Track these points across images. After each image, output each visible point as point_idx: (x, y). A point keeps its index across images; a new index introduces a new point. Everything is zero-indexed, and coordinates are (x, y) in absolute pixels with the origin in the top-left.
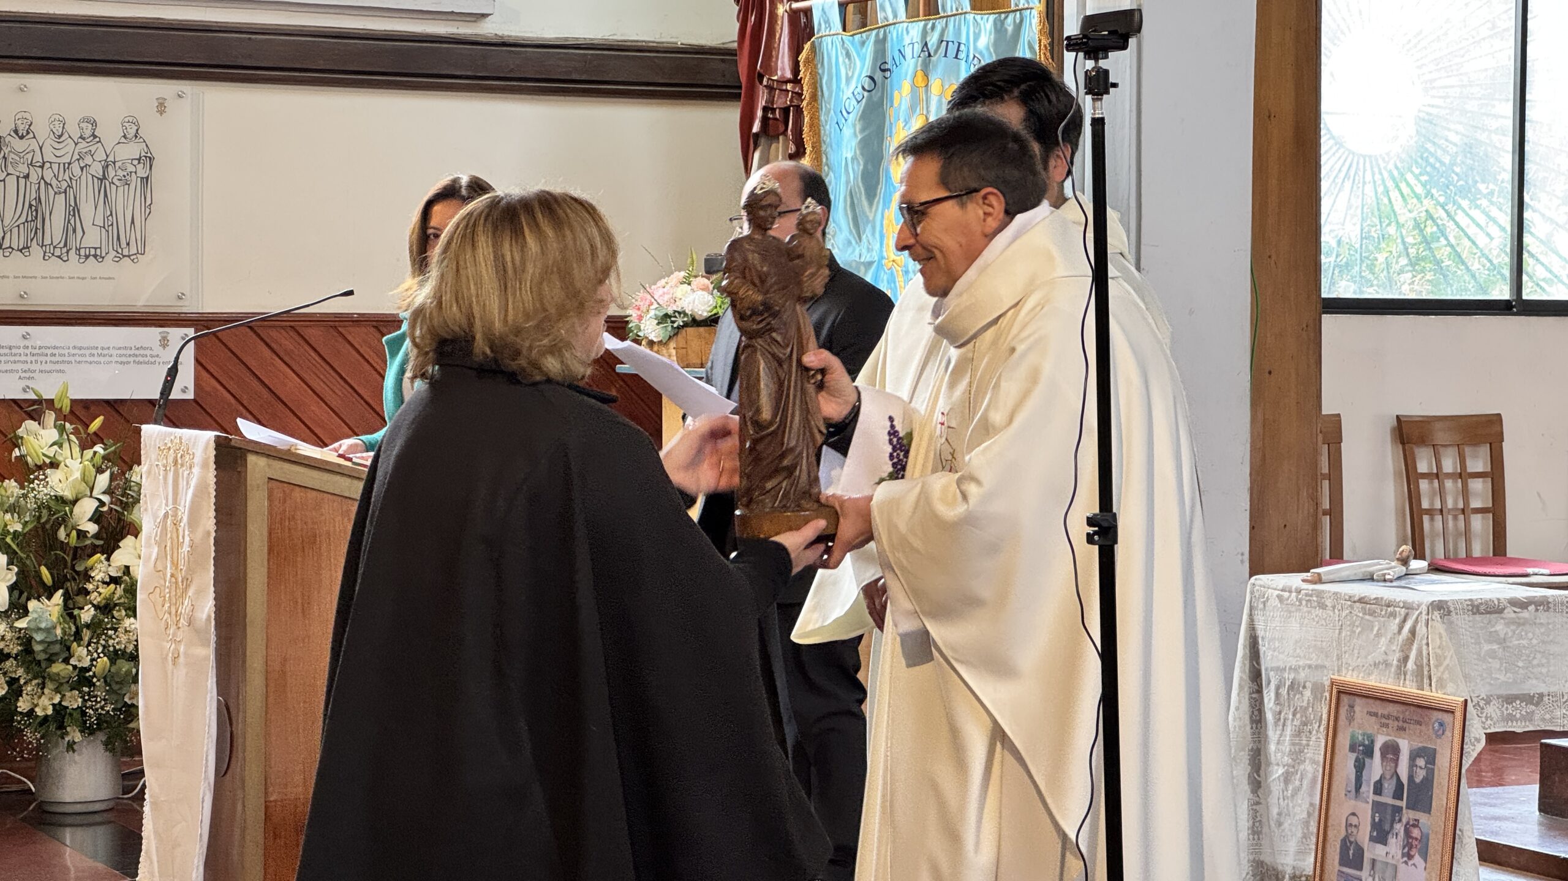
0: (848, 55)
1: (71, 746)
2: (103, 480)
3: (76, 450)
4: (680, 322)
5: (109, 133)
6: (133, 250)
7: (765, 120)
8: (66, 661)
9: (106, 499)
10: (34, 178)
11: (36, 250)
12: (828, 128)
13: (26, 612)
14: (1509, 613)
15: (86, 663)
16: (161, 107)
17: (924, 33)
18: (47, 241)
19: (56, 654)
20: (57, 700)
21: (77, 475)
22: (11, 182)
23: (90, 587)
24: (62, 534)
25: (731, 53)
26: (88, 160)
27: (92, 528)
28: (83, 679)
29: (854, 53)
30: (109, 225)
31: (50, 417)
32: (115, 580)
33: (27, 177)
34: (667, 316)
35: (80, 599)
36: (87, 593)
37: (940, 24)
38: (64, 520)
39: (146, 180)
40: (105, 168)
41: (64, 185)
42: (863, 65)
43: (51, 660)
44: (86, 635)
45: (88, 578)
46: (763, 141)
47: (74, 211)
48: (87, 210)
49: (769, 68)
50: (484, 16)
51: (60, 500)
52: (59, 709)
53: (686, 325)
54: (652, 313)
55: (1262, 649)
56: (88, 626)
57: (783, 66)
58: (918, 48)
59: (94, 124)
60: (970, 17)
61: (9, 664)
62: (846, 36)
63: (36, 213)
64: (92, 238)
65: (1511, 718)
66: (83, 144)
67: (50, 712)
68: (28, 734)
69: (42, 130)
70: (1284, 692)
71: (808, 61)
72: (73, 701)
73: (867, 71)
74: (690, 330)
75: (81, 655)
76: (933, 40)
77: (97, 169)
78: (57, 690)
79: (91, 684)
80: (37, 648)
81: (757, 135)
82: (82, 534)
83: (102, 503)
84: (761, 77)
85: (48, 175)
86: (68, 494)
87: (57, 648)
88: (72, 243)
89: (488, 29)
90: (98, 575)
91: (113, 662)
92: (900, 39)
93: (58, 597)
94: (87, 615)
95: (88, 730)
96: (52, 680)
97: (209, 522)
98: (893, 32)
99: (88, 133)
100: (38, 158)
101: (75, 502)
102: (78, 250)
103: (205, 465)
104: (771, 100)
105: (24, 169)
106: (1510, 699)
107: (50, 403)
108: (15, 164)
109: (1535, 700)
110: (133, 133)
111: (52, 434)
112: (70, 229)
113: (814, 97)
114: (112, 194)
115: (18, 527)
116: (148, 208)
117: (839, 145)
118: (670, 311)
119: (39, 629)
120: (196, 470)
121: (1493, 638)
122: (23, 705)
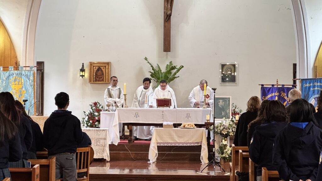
29: (5, 73)
37: (19, 71)
42: (7, 75)
58: (16, 74)
60: (24, 71)
98: (11, 72)
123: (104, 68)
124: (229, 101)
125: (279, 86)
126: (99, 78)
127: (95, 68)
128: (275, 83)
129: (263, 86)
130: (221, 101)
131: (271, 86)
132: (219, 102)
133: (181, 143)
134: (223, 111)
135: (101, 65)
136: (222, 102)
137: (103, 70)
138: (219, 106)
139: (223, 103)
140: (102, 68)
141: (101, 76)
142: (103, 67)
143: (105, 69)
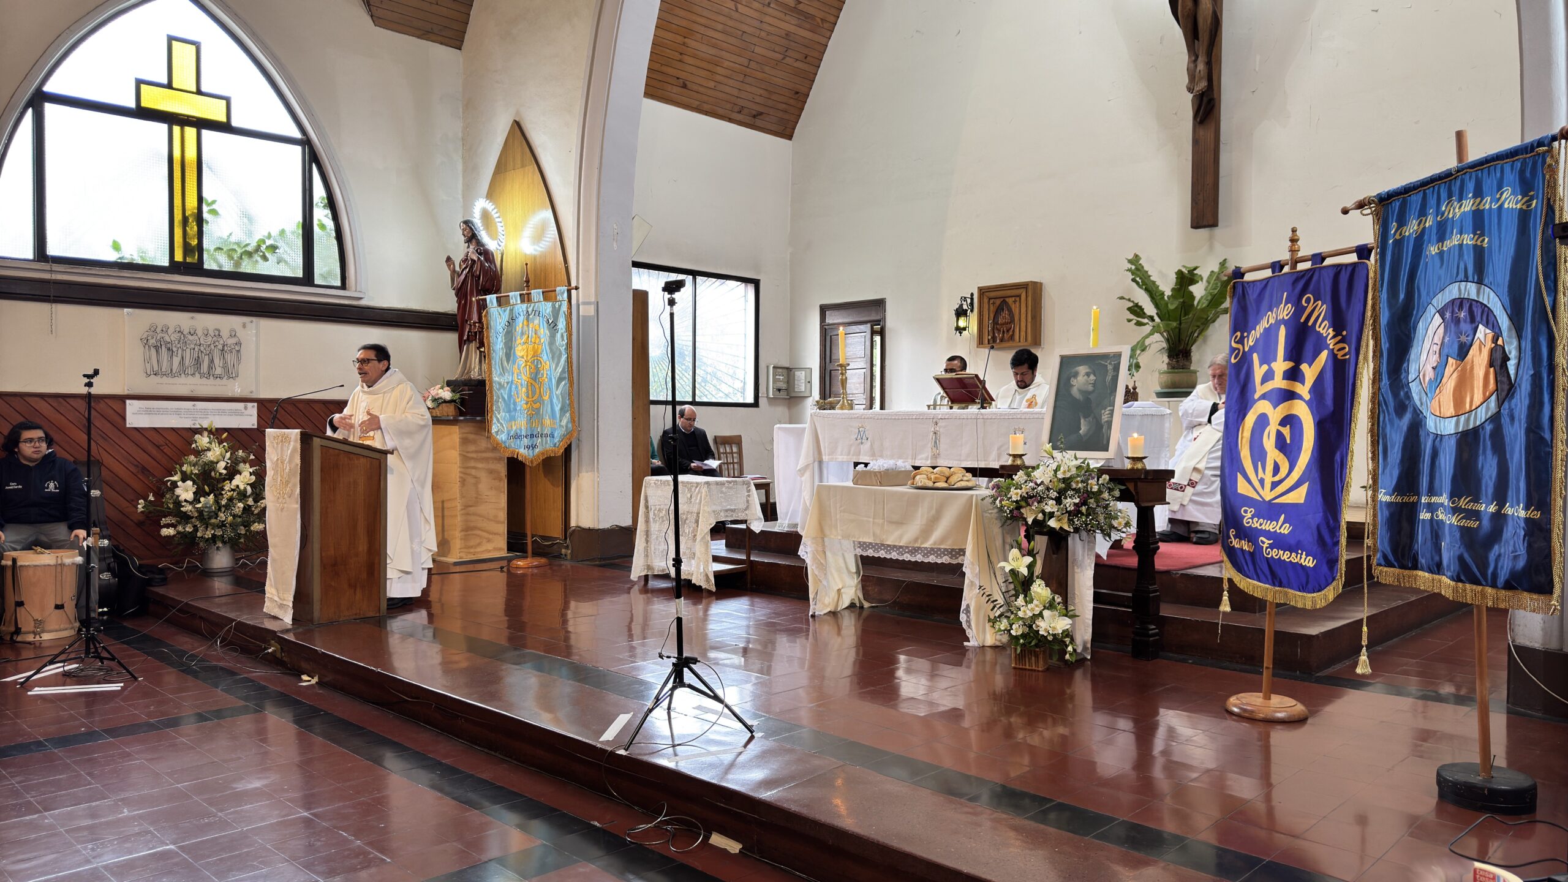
0: (500, 314)
1: (218, 548)
2: (228, 455)
3: (217, 445)
4: (440, 401)
5: (225, 334)
6: (234, 375)
7: (468, 335)
8: (216, 518)
9: (229, 461)
10: (196, 349)
11: (197, 375)
12: (492, 339)
13: (200, 502)
14: (726, 485)
15: (224, 519)
16: (244, 326)
17: (527, 308)
18: (202, 372)
19: (212, 516)
20: (213, 532)
21: (218, 453)
22: (188, 351)
23: (223, 492)
24: (213, 474)
25: (455, 315)
26: (217, 343)
27: (224, 472)
28: (222, 525)
29: (502, 314)
30: (225, 367)
31: (206, 434)
32: (233, 490)
33: (194, 349)
34: (435, 399)
35: (220, 497)
36: (222, 494)
37: (532, 305)
38: (214, 469)
39: (238, 351)
40: (223, 347)
41: (208, 352)
42: (506, 316)
43: (210, 518)
44: (223, 509)
45: (223, 490)
46: (467, 343)
47: (212, 361)
48: (217, 361)
49: (470, 318)
50: (361, 298)
51: (212, 462)
52: (214, 535)
53: (442, 402)
54: (430, 398)
55: (649, 500)
56: (224, 506)
57: (475, 318)
58: (525, 312)
59: (219, 331)
60: (543, 303)
61: (193, 520)
62: (499, 309)
63: (198, 362)
64: (219, 371)
65: (727, 516)
66: (215, 338)
67: (210, 536)
68: (201, 544)
69: (200, 333)
70: (656, 512)
71: (485, 316)
72: (219, 533)
73: (507, 319)
74: (444, 404)
75: (222, 516)
76: (530, 310)
77: (220, 347)
78: (213, 529)
79: (225, 526)
80: (205, 514)
81: (465, 341)
82: (221, 474)
83: (228, 463)
84: (467, 321)
85: (202, 349)
86: (215, 460)
87: (213, 514)
88: (211, 372)
89: (363, 303)
90: (227, 488)
91: (234, 518)
92: (518, 309)
93: (212, 496)
94: (223, 502)
95: (224, 543)
96: (211, 525)
97: (298, 461)
98: (516, 307)
99: (217, 334)
100: (198, 342)
101: (217, 463)
102: (213, 375)
103: (296, 441)
104: (470, 329)
105: (193, 346)
106: (727, 511)
107: (206, 429)
108: (189, 344)
109: (733, 511)
110: (233, 334)
111: (207, 440)
112: (210, 368)
113: (487, 328)
114: (226, 356)
115: (197, 472)
116: (239, 360)
117: (497, 343)
118: (437, 397)
119: (207, 507)
120: (292, 443)
121: (722, 492)
122: (199, 534)
123: (1015, 302)
124: (1117, 368)
125: (1301, 266)
126: (1004, 332)
127: (994, 303)
128: (1285, 256)
129: (1242, 275)
130: (1082, 369)
131: (1268, 273)
132: (1076, 375)
133: (895, 546)
134: (1085, 417)
135: (1009, 293)
136: (1088, 374)
137: (1013, 307)
138: (1071, 395)
139: (1092, 377)
140: (1010, 301)
141: (1009, 326)
142: (1013, 299)
143: (1018, 303)
